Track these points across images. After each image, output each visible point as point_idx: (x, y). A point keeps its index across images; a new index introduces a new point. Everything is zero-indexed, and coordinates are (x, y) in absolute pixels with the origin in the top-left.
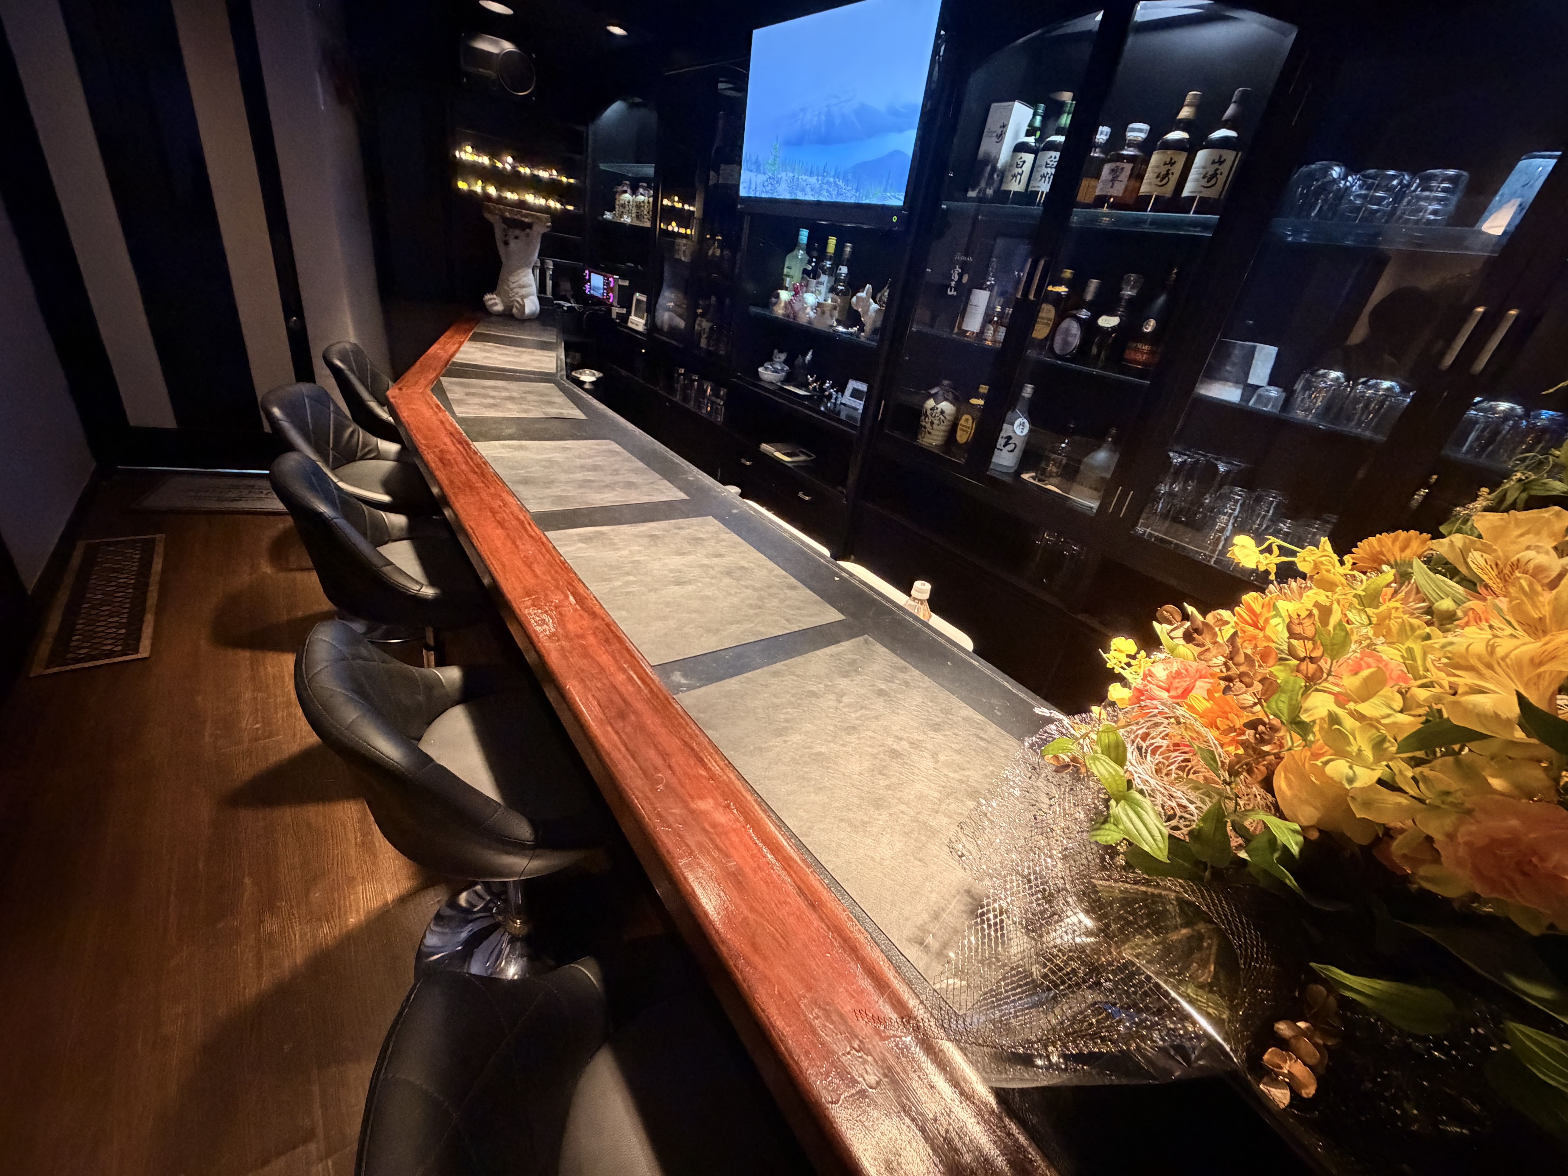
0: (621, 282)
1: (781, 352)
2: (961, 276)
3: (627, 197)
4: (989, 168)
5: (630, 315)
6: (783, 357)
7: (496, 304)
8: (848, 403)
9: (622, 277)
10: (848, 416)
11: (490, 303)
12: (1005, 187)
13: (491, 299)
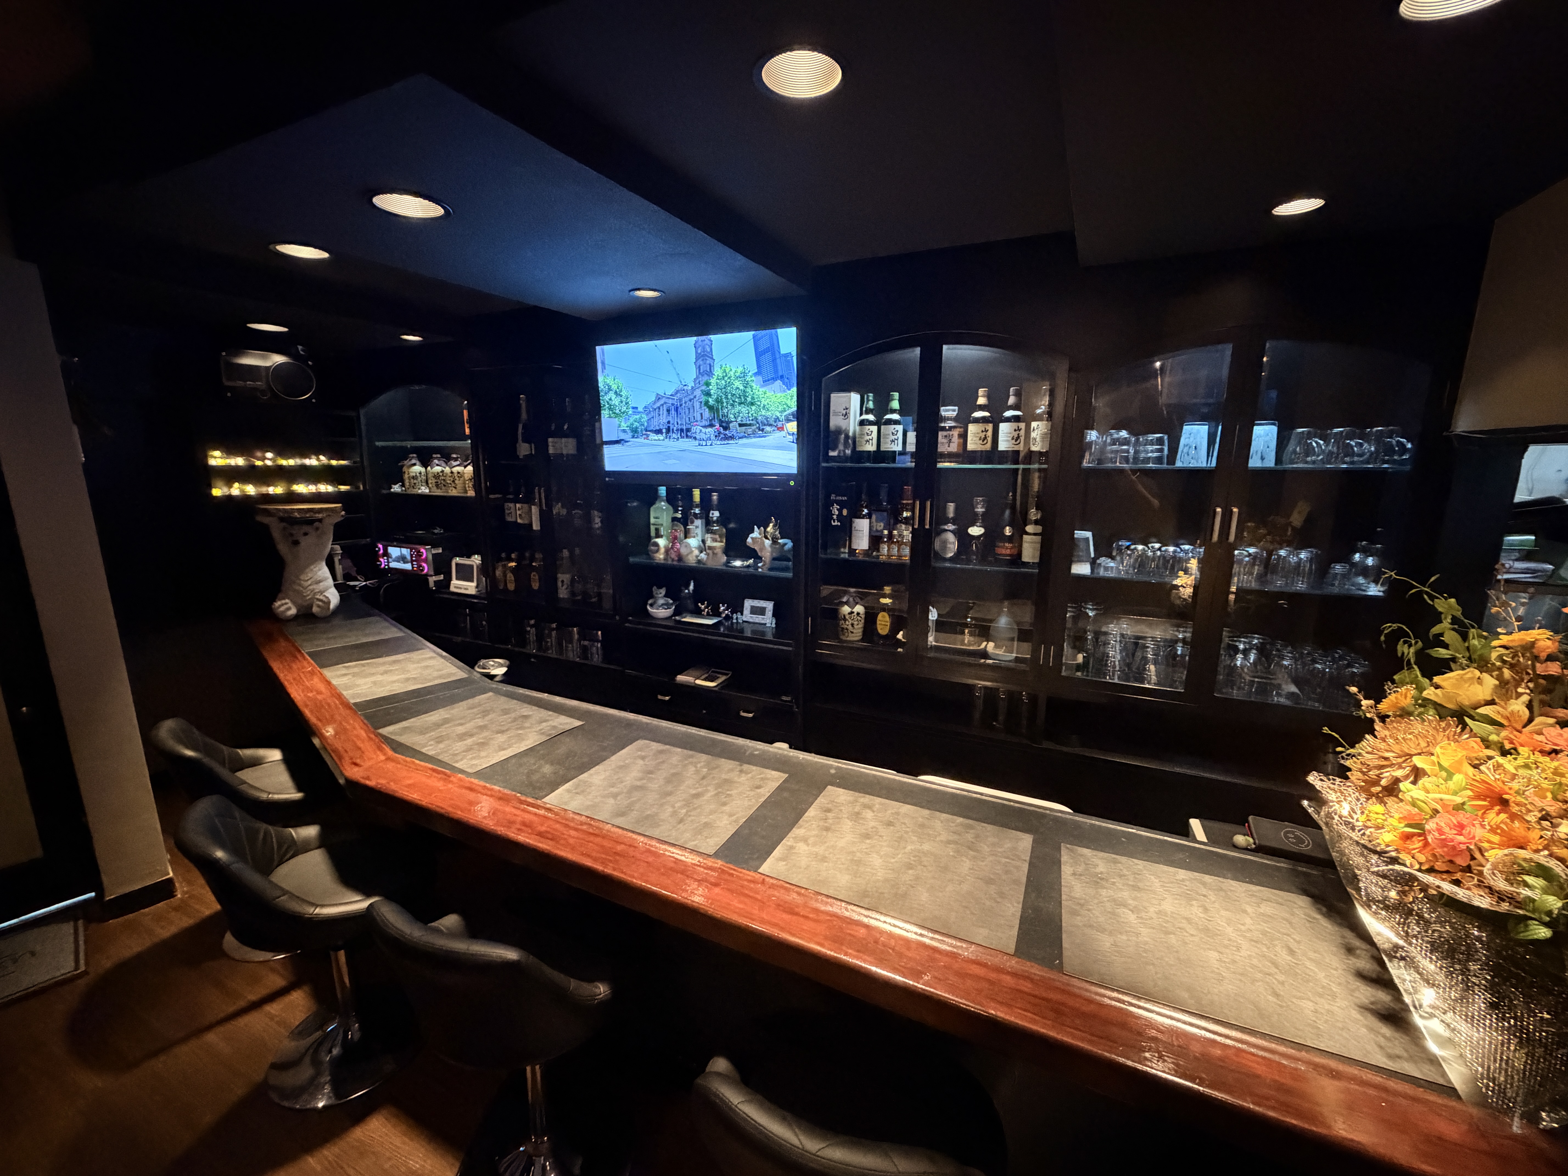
0: (434, 551)
1: (660, 587)
2: (840, 511)
3: (418, 469)
4: (843, 436)
5: (450, 580)
6: (663, 591)
7: (289, 609)
8: (751, 620)
9: (434, 546)
10: (753, 632)
11: (282, 609)
12: (859, 449)
13: (283, 605)
